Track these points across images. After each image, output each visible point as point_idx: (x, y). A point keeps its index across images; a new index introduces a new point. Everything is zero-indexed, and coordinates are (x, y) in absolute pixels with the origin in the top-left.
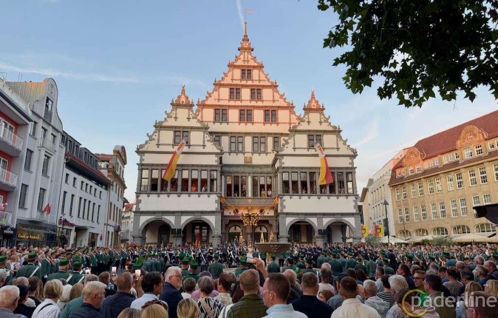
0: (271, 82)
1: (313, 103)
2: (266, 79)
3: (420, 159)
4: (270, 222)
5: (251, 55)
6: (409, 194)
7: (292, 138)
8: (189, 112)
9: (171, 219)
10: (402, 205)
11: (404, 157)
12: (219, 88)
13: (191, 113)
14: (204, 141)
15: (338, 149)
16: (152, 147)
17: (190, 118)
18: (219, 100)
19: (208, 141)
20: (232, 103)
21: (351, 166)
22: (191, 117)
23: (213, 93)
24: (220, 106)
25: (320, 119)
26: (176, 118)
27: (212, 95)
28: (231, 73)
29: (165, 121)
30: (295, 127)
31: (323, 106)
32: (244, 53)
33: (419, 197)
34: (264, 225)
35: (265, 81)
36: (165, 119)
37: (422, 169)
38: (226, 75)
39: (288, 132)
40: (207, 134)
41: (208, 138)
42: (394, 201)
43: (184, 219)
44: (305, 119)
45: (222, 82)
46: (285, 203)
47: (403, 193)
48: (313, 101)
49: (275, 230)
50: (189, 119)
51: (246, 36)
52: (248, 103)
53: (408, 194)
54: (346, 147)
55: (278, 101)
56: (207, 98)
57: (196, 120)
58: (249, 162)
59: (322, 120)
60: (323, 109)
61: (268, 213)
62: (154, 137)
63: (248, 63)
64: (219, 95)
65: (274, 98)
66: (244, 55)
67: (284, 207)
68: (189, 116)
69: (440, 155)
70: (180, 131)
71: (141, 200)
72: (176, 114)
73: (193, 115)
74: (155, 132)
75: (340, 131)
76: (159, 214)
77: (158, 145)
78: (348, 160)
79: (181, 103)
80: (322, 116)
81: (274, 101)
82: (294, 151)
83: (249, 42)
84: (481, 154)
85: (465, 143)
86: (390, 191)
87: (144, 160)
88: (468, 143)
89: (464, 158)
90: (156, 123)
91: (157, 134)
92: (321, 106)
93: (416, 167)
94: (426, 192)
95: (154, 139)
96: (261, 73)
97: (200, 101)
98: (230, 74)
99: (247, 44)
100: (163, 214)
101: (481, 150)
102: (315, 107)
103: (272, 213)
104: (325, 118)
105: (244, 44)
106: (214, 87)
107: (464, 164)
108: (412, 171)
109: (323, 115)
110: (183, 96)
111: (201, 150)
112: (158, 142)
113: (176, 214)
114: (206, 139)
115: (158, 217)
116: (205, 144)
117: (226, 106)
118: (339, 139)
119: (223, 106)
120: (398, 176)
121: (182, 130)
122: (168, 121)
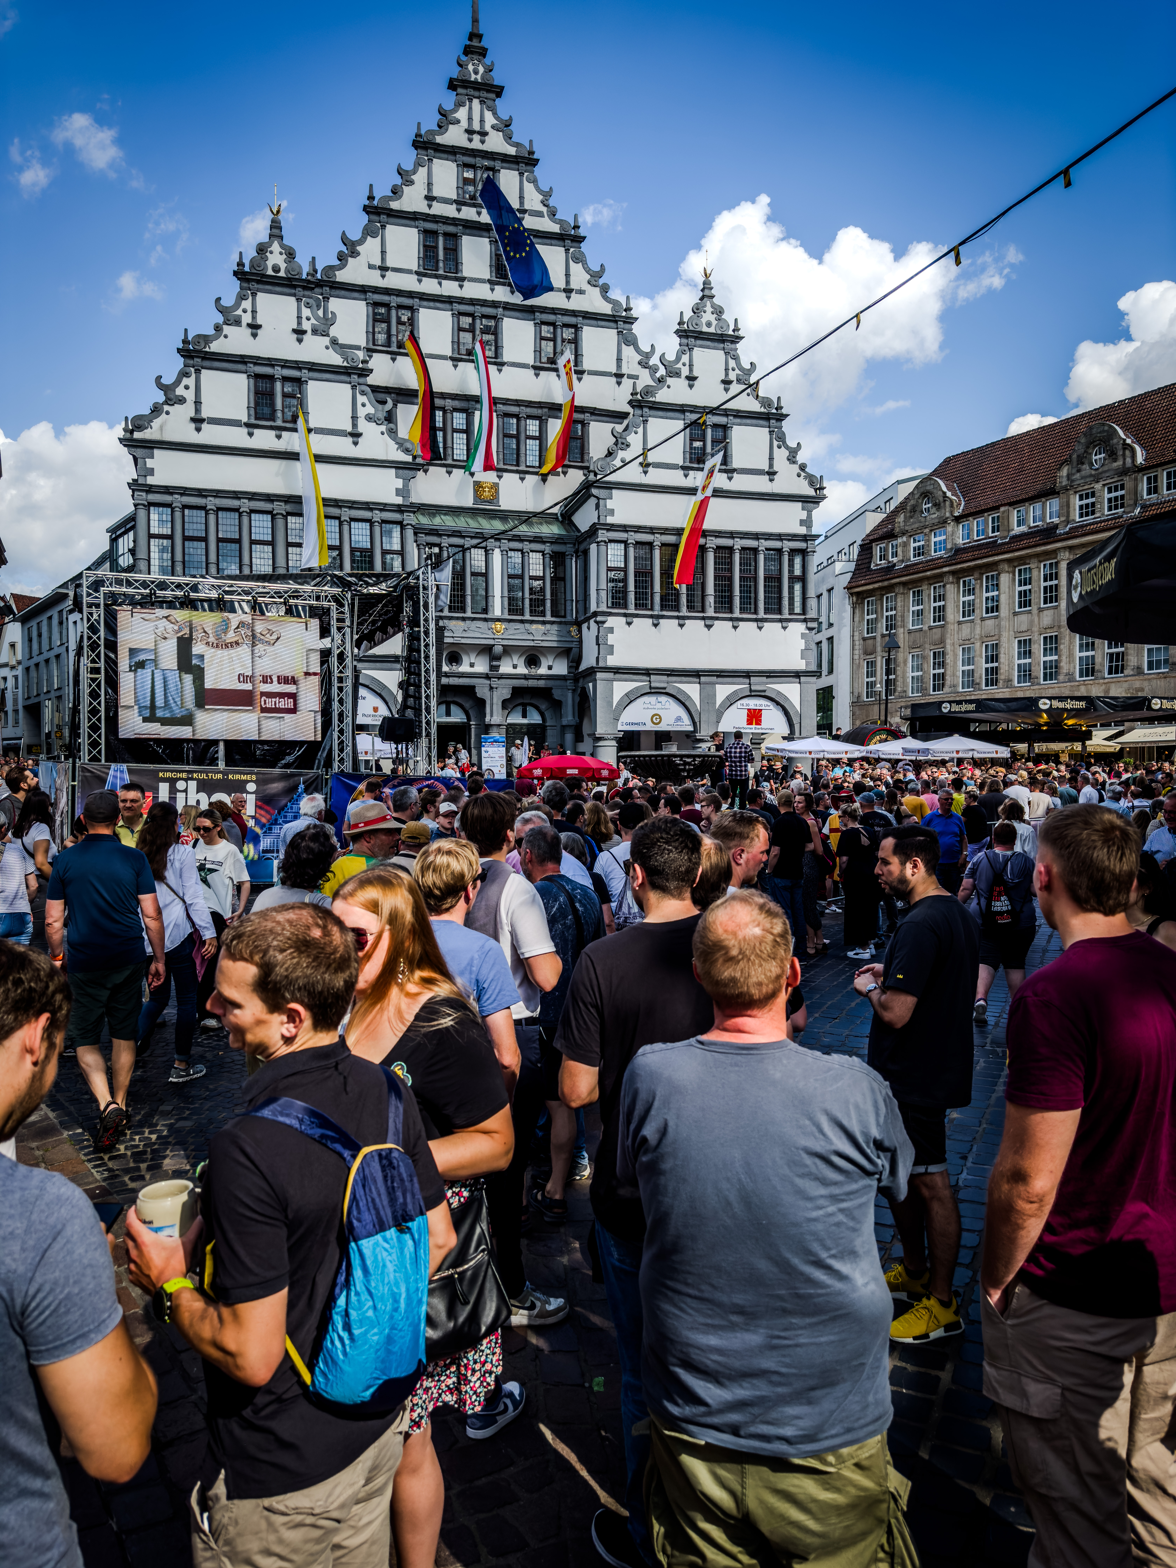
0: (561, 222)
1: (708, 316)
2: (544, 209)
3: (948, 514)
4: (557, 694)
5: (495, 114)
6: (903, 616)
7: (640, 430)
10: (879, 649)
11: (902, 507)
12: (383, 227)
13: (306, 312)
14: (354, 418)
15: (771, 474)
16: (178, 427)
17: (304, 332)
18: (384, 269)
19: (369, 418)
20: (430, 286)
21: (803, 530)
22: (306, 326)
23: (362, 241)
24: (387, 291)
25: (727, 370)
26: (255, 327)
27: (359, 248)
28: (422, 172)
29: (216, 337)
30: (648, 391)
31: (736, 329)
32: (470, 100)
33: (931, 628)
34: (533, 701)
35: (541, 215)
36: (218, 328)
37: (949, 546)
38: (406, 177)
39: (628, 409)
40: (363, 393)
41: (370, 409)
42: (856, 638)
44: (680, 365)
45: (395, 205)
46: (610, 639)
47: (885, 614)
48: (709, 309)
49: (570, 718)
50: (299, 333)
51: (475, 35)
52: (482, 292)
53: (899, 619)
54: (795, 468)
55: (581, 292)
56: (342, 257)
57: (326, 341)
58: (490, 502)
59: (732, 376)
60: (738, 339)
61: (550, 668)
62: (180, 390)
63: (483, 142)
64: (383, 253)
65: (568, 282)
66: (470, 108)
67: (611, 650)
68: (299, 323)
69: (1006, 508)
70: (272, 377)
72: (254, 312)
73: (313, 321)
74: (184, 373)
75: (781, 417)
77: (198, 421)
78: (796, 511)
79: (270, 272)
80: (732, 363)
81: (569, 292)
82: (645, 473)
83: (487, 61)
84: (1120, 510)
85: (1083, 473)
86: (848, 608)
87: (151, 472)
88: (1091, 475)
89: (1071, 518)
90: (185, 341)
91: (191, 381)
92: (732, 327)
93: (933, 540)
94: (953, 614)
95: (182, 401)
96: (529, 187)
97: (320, 267)
98: (420, 176)
99: (481, 69)
101: (1122, 497)
102: (712, 330)
103: (561, 668)
104: (741, 368)
105: (471, 67)
106: (365, 219)
107: (1070, 535)
108: (919, 551)
109: (736, 358)
110: (276, 247)
111: (342, 447)
112: (198, 411)
114: (362, 412)
116: (360, 429)
117: (411, 294)
118: (775, 443)
119: (399, 293)
120: (877, 562)
121: (278, 372)
122: (226, 337)
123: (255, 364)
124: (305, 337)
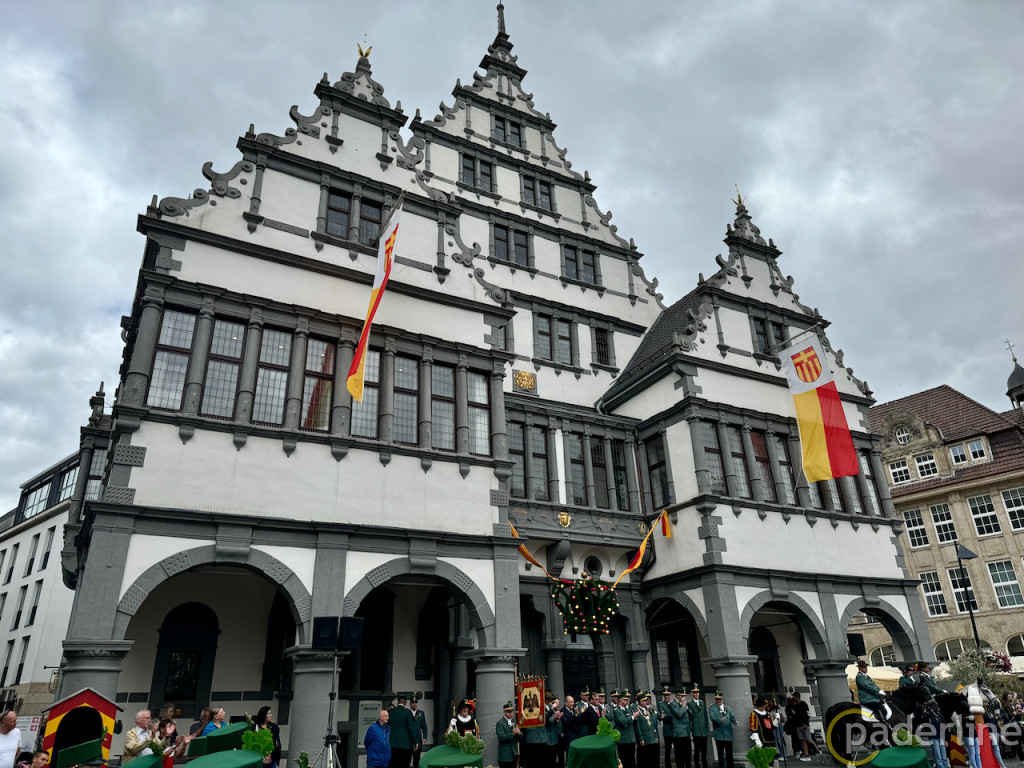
0: (575, 173)
1: (749, 231)
2: (562, 162)
5: (519, 88)
7: (713, 316)
8: (384, 139)
9: (298, 562)
12: (428, 143)
13: (391, 144)
16: (225, 218)
17: (389, 161)
18: (428, 175)
19: (456, 258)
20: (471, 196)
22: (390, 154)
25: (772, 278)
26: (334, 143)
29: (288, 140)
31: (772, 245)
32: (500, 75)
35: (559, 165)
36: (290, 133)
38: (448, 114)
40: (450, 232)
41: (456, 249)
43: (361, 567)
44: (734, 267)
45: (439, 129)
46: (723, 531)
48: (747, 226)
50: (384, 160)
51: (503, 36)
52: (515, 210)
54: (845, 372)
57: (411, 174)
58: (528, 392)
59: (777, 284)
62: (234, 184)
63: (511, 103)
65: (585, 219)
66: (500, 81)
68: (384, 151)
70: (349, 196)
71: (144, 449)
72: (335, 129)
73: (399, 154)
74: (242, 167)
75: (824, 324)
76: (237, 532)
77: (253, 220)
79: (356, 98)
80: (775, 274)
81: (586, 225)
82: (723, 355)
84: (934, 475)
90: (249, 135)
91: (251, 178)
92: (769, 242)
95: (235, 194)
96: (548, 144)
98: (460, 115)
99: (507, 58)
100: (258, 535)
101: (933, 465)
102: (754, 242)
104: (782, 279)
109: (777, 270)
110: (363, 80)
111: (428, 282)
112: (255, 208)
113: (323, 539)
114: (449, 251)
115: (232, 544)
116: (446, 267)
118: (824, 347)
121: (357, 190)
122: (299, 143)
123: (333, 176)
124: (390, 166)
